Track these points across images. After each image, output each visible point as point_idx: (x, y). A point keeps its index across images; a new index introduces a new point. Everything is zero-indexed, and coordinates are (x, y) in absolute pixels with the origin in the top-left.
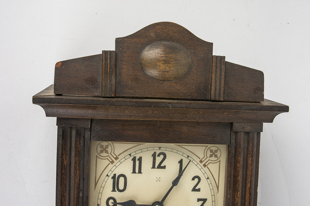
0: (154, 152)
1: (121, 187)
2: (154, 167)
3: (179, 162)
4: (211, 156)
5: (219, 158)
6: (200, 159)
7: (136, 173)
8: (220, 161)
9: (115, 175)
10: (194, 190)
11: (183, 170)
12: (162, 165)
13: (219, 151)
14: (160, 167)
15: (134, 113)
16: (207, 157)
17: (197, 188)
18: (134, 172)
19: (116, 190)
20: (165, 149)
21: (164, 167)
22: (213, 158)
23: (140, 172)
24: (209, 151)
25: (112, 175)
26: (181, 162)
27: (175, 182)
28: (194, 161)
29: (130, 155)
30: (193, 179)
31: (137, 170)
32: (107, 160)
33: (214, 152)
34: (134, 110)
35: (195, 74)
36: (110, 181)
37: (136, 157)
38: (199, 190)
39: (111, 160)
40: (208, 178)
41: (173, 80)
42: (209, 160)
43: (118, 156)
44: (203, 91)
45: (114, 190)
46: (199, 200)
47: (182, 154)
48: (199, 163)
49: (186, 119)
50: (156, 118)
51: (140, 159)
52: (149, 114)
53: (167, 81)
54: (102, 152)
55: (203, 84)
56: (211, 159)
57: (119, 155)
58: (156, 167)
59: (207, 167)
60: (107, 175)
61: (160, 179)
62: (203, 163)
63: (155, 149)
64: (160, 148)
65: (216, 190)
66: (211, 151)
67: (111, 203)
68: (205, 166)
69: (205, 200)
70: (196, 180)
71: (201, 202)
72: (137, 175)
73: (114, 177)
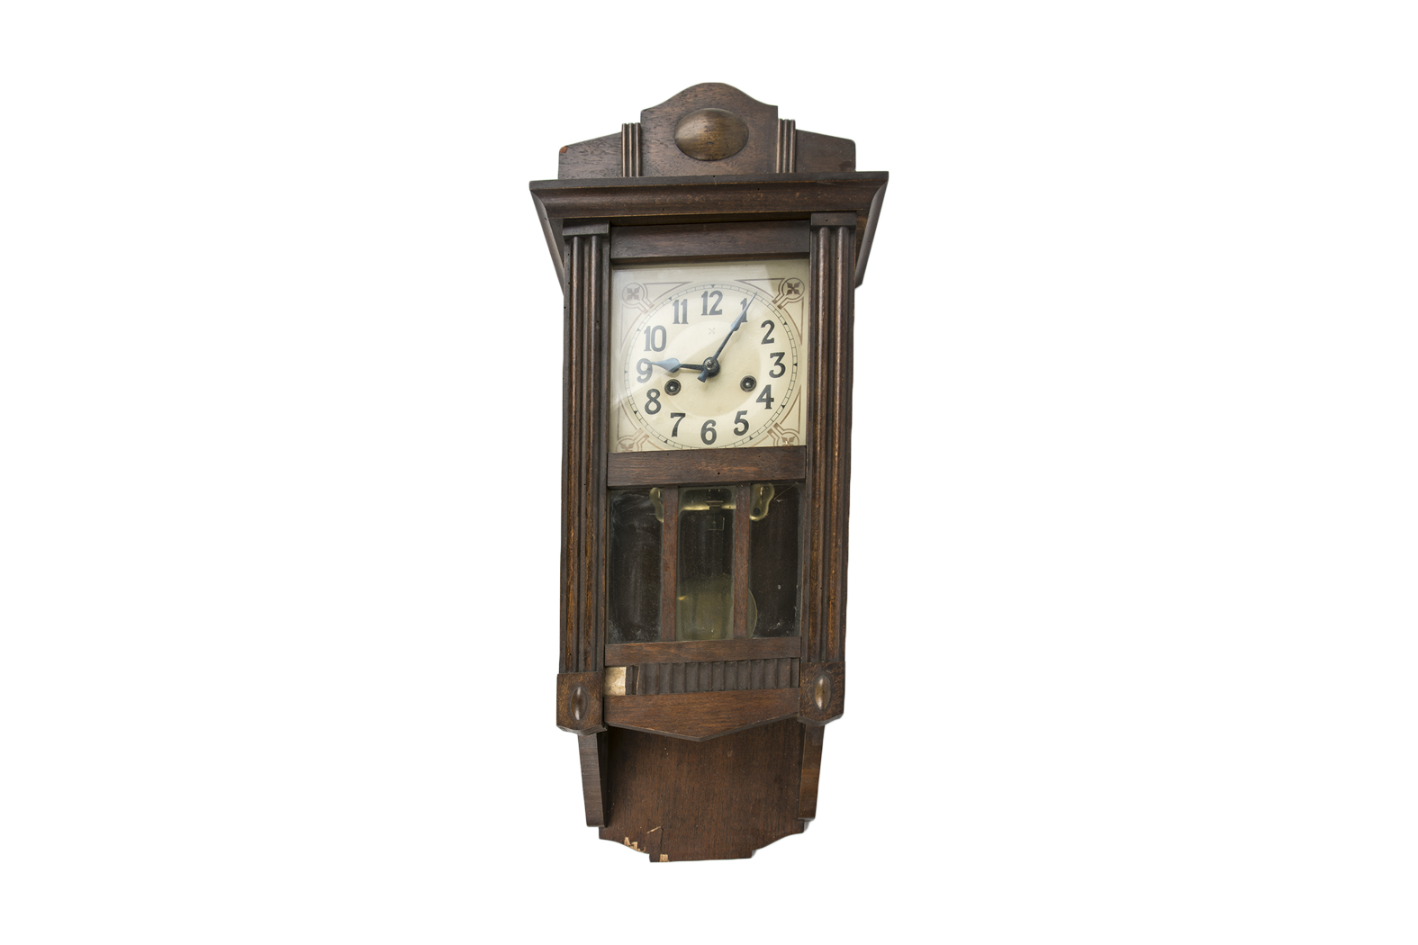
0: (705, 292)
2: (705, 313)
3: (741, 303)
4: (789, 292)
5: (802, 296)
7: (680, 323)
8: (801, 299)
9: (649, 328)
10: (766, 341)
12: (717, 309)
13: (801, 285)
14: (714, 312)
16: (784, 295)
18: (676, 321)
19: (651, 348)
20: (721, 286)
21: (720, 312)
22: (793, 296)
23: (685, 321)
24: (786, 285)
25: (645, 328)
26: (744, 303)
29: (670, 298)
30: (763, 325)
31: (681, 320)
32: (638, 308)
33: (794, 286)
36: (642, 338)
37: (678, 301)
38: (772, 341)
39: (643, 309)
40: (786, 323)
42: (787, 298)
43: (653, 302)
45: (647, 349)
46: (772, 355)
47: (746, 292)
51: (685, 303)
54: (630, 298)
56: (790, 296)
58: (708, 313)
59: (784, 308)
60: (638, 330)
61: (714, 330)
62: (778, 303)
63: (706, 287)
64: (713, 286)
65: (797, 339)
66: (790, 286)
67: (644, 367)
68: (780, 307)
69: (781, 355)
70: (768, 326)
71: (776, 359)
72: (681, 326)
73: (648, 331)
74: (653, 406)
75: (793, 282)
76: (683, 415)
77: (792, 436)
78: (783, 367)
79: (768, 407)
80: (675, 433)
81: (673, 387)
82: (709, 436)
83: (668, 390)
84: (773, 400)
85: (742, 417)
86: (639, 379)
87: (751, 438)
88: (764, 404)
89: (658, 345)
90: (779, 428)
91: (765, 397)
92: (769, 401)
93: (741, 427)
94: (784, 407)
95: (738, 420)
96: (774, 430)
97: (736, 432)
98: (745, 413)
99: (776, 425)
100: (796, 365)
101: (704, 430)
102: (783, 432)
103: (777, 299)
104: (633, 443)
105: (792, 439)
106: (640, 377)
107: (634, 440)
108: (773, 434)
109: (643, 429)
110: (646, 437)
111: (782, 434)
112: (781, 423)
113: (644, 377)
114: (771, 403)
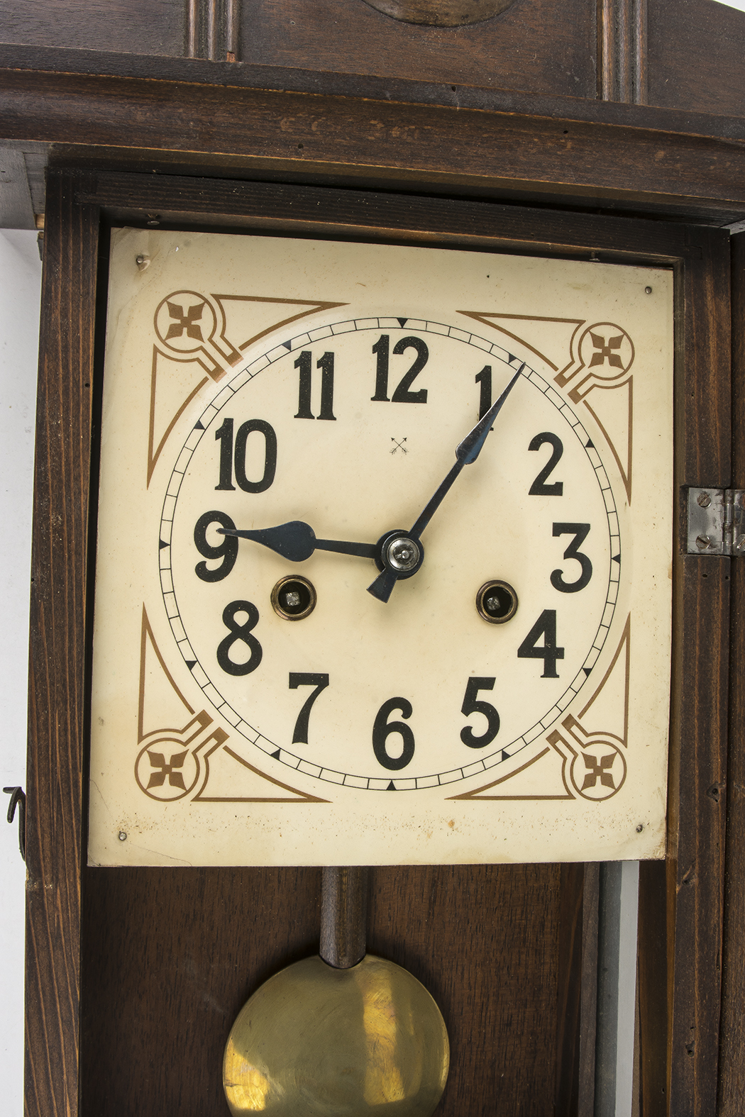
0: (382, 336)
1: (254, 472)
2: (380, 395)
3: (478, 378)
4: (597, 360)
5: (626, 371)
6: (556, 369)
7: (313, 418)
8: (630, 380)
9: (228, 423)
10: (539, 488)
11: (493, 403)
12: (414, 387)
13: (625, 343)
14: (403, 395)
15: (312, 134)
16: (583, 365)
17: (550, 481)
18: (304, 412)
19: (234, 482)
20: (422, 326)
21: (421, 397)
22: (606, 369)
23: (327, 414)
24: (588, 340)
25: (218, 424)
26: (485, 377)
27: (469, 450)
28: (533, 377)
29: (287, 345)
30: (535, 445)
31: (316, 408)
32: (196, 363)
33: (606, 344)
34: (314, 120)
35: (537, 10)
36: (212, 448)
37: (310, 353)
38: (557, 489)
39: (212, 367)
40: (590, 444)
41: (456, 26)
42: (591, 375)
43: (239, 350)
44: (572, 76)
45: (225, 485)
46: (559, 529)
47: (487, 347)
48: (555, 385)
49: (511, 168)
50: (396, 160)
51: (327, 362)
52: (372, 141)
53: (436, 26)
54: (175, 331)
55: (570, 51)
56: (598, 370)
57: (243, 347)
58: (390, 394)
59: (585, 402)
60: (199, 426)
61: (404, 445)
62: (570, 386)
63: (383, 323)
64: (402, 321)
65: (619, 487)
66: (598, 341)
67: (216, 535)
68: (575, 396)
69: (581, 531)
70: (547, 449)
71: (568, 538)
72: (315, 426)
73: (224, 432)
74: (240, 652)
75: (608, 333)
76: (321, 681)
77: (610, 751)
79: (550, 672)
80: (301, 734)
81: (296, 598)
82: (394, 744)
83: (279, 598)
84: (560, 653)
85: (482, 695)
86: (201, 571)
87: (505, 756)
88: (539, 663)
90: (574, 729)
91: (540, 643)
92: (551, 655)
93: (479, 724)
94: (588, 672)
95: (470, 705)
96: (564, 732)
97: (466, 735)
98: (488, 683)
99: (569, 722)
100: (618, 559)
101: (381, 730)
102: (585, 740)
103: (567, 375)
104: (185, 753)
105: (608, 761)
106: (204, 563)
107: (185, 744)
108: (560, 744)
109: (212, 713)
110: (220, 736)
111: (584, 746)
112: (580, 716)
113: (213, 565)
114: (558, 661)
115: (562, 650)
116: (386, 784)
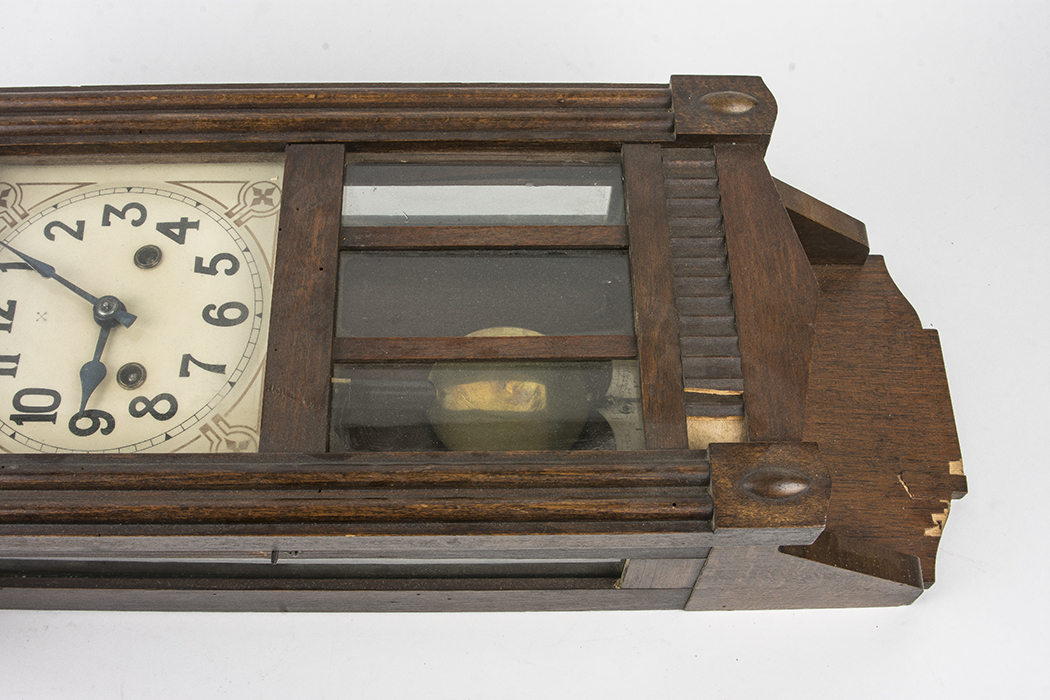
2: (8, 328)
3: (4, 271)
5: (12, 187)
6: (6, 227)
8: (18, 185)
9: (13, 418)
10: (79, 234)
11: (24, 261)
12: (6, 309)
14: (9, 315)
16: (5, 211)
17: (75, 228)
18: (12, 372)
19: (52, 413)
21: (12, 304)
22: (10, 199)
23: (16, 359)
25: (13, 424)
26: (4, 267)
27: (46, 271)
28: (8, 239)
30: (51, 237)
31: (10, 365)
36: (29, 427)
38: (81, 224)
40: (55, 206)
42: (12, 207)
45: (53, 419)
46: (106, 222)
48: (15, 227)
56: (9, 203)
58: (9, 322)
59: (29, 210)
60: (13, 436)
61: (42, 314)
62: (18, 219)
65: (85, 189)
67: (84, 423)
68: (24, 216)
69: (109, 210)
70: (54, 230)
71: (113, 217)
72: (21, 366)
73: (18, 420)
74: (162, 407)
76: (187, 358)
77: (251, 191)
78: (127, 208)
79: (195, 225)
80: (220, 369)
81: (132, 375)
82: (232, 314)
83: (132, 385)
84: (184, 220)
85: (206, 264)
86: (107, 432)
87: (247, 250)
88: (189, 232)
89: (48, 401)
90: (234, 211)
91: (177, 231)
92: (185, 224)
93: (224, 265)
94: (198, 204)
95: (211, 271)
96: (236, 217)
97: (229, 272)
98: (199, 261)
100: (129, 189)
101: (222, 322)
102: (242, 204)
103: (10, 221)
104: (227, 441)
105: (257, 192)
106: (102, 430)
107: (221, 441)
108: (243, 220)
109: (201, 424)
110: (217, 419)
111: (246, 205)
112: (227, 208)
113: (104, 424)
114: (189, 221)
115: (182, 219)
116: (258, 319)
